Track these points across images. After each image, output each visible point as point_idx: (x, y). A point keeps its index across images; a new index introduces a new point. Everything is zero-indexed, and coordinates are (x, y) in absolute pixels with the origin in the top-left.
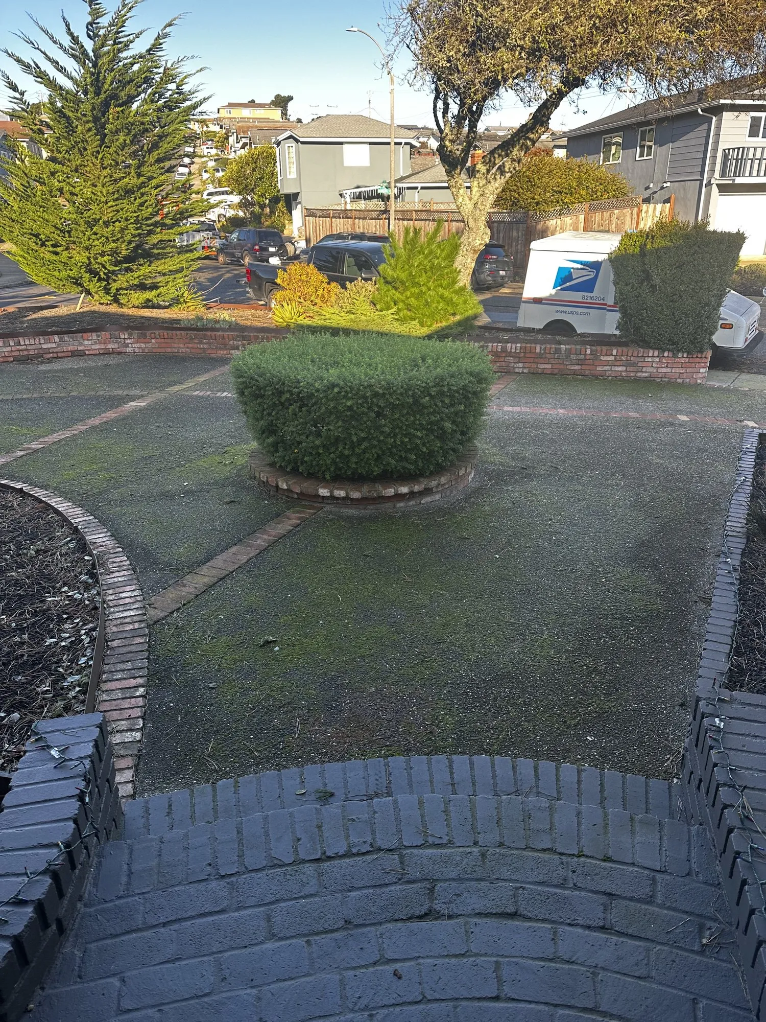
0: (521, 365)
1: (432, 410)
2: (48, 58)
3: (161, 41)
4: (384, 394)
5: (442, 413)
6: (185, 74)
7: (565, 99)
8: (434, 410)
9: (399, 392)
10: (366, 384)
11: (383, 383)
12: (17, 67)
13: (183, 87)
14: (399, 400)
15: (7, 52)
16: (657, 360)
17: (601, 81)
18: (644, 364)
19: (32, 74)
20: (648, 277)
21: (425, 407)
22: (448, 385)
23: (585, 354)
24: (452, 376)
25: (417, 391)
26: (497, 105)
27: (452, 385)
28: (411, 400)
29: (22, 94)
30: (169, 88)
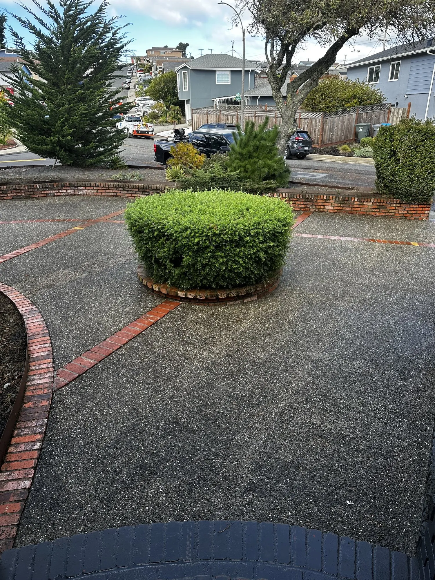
0: (314, 207)
1: (251, 245)
2: (37, 18)
3: (104, 8)
4: (220, 234)
5: (258, 247)
6: (117, 28)
7: (346, 42)
8: (253, 245)
9: (230, 233)
10: (208, 227)
11: (219, 227)
12: (19, 23)
13: (116, 35)
14: (229, 238)
15: (12, 14)
16: (399, 205)
17: (369, 32)
18: (391, 208)
19: (27, 28)
20: (395, 154)
21: (247, 242)
22: (262, 228)
23: (354, 201)
24: (266, 222)
25: (242, 232)
26: (304, 46)
27: (265, 228)
28: (238, 238)
29: (21, 39)
30: (107, 36)
